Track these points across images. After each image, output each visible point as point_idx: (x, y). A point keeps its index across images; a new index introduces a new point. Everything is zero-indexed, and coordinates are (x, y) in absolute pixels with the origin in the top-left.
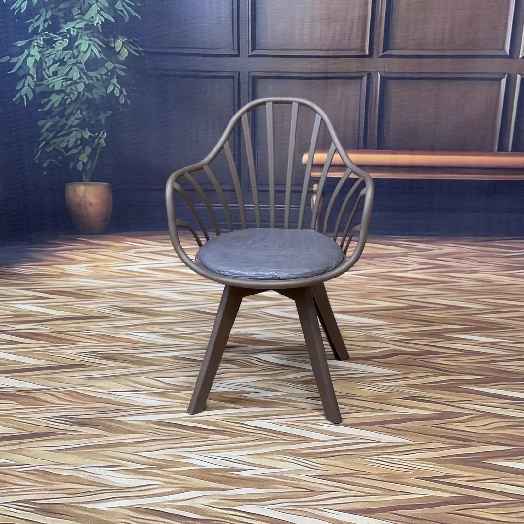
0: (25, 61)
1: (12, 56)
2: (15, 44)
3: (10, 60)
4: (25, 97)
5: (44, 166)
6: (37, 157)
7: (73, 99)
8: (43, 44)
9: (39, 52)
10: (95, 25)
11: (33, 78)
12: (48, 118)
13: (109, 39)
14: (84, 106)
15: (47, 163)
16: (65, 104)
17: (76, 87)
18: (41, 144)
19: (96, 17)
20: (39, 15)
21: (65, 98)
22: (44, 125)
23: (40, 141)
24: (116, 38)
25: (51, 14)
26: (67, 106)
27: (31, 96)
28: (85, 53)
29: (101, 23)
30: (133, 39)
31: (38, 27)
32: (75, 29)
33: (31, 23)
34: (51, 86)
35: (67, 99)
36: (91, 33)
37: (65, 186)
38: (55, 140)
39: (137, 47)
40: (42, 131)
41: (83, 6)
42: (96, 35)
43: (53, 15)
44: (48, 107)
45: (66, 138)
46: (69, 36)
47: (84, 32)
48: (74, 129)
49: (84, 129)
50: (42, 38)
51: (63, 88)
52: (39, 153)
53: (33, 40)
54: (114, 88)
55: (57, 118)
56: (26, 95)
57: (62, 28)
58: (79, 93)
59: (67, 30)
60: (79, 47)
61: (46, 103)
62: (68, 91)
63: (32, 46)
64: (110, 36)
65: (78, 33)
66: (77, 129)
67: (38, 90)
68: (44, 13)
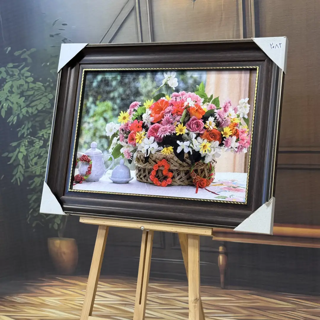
0: (17, 156)
1: (9, 152)
2: (10, 144)
3: (8, 155)
4: (18, 179)
6: (28, 219)
8: (28, 145)
9: (26, 150)
11: (22, 167)
12: (33, 194)
15: (35, 224)
18: (30, 211)
21: (43, 180)
22: (31, 198)
27: (22, 179)
31: (24, 133)
32: (47, 134)
33: (20, 130)
34: (34, 172)
37: (47, 240)
40: (30, 202)
41: (51, 118)
43: (32, 125)
44: (33, 186)
46: (43, 139)
50: (27, 141)
51: (41, 174)
52: (30, 217)
53: (21, 142)
55: (39, 194)
57: (38, 133)
59: (42, 135)
63: (21, 146)
65: (49, 136)
67: (26, 175)
68: (27, 124)
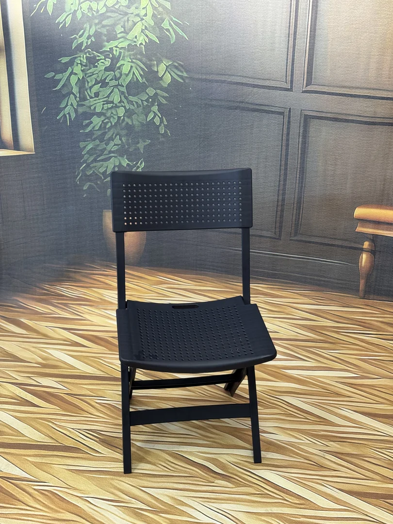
0: (68, 79)
1: (57, 72)
2: (59, 60)
3: (54, 76)
4: (68, 116)
5: (84, 188)
6: (78, 178)
7: (113, 124)
8: (86, 63)
9: (82, 71)
10: (138, 46)
11: (76, 97)
12: (88, 141)
13: (153, 62)
14: (124, 132)
15: (88, 186)
16: (105, 127)
17: (117, 112)
18: (82, 166)
19: (140, 36)
20: (83, 31)
21: (105, 121)
22: (85, 147)
23: (81, 163)
24: (159, 62)
25: (94, 30)
26: (107, 130)
27: (73, 115)
28: (127, 75)
29: (144, 44)
30: (178, 63)
31: (82, 43)
32: (117, 49)
33: (75, 38)
34: (92, 108)
35: (108, 122)
36: (133, 55)
37: (102, 212)
38: (94, 164)
39: (182, 72)
40: (83, 153)
41: (126, 23)
42: (139, 57)
43: (96, 31)
44: (89, 129)
45: (105, 164)
46: (111, 56)
47: (127, 53)
48: (112, 155)
49: (122, 156)
50: (85, 56)
51: (104, 112)
52: (80, 175)
53: (76, 58)
54: (154, 115)
55: (97, 142)
56: (69, 113)
57: (105, 46)
58: (119, 118)
59: (110, 48)
60: (121, 68)
61: (88, 125)
62: (108, 114)
63: (75, 63)
64: (154, 58)
65: (120, 53)
66: (116, 155)
67: (81, 110)
68: (88, 29)
